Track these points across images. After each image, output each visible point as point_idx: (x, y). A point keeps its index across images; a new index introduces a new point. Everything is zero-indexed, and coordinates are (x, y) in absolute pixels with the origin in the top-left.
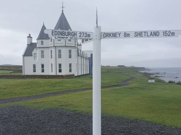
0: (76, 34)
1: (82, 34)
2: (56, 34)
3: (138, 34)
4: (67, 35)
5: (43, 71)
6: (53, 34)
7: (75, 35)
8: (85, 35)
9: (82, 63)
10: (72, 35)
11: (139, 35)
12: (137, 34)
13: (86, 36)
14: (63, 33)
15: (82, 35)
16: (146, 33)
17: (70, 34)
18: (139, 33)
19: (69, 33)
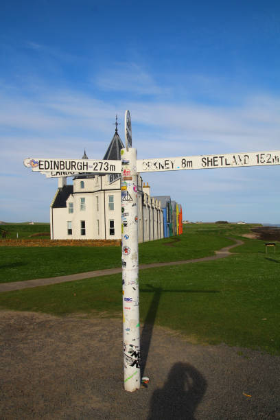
0: (87, 166)
1: (99, 165)
2: (47, 167)
3: (208, 161)
4: (68, 167)
5: (83, 233)
6: (42, 167)
7: (85, 167)
8: (104, 166)
9: (151, 218)
10: (80, 168)
11: (210, 163)
12: (206, 161)
13: (106, 168)
14: (61, 165)
15: (98, 168)
16: (224, 159)
17: (74, 166)
18: (210, 160)
19: (74, 164)
